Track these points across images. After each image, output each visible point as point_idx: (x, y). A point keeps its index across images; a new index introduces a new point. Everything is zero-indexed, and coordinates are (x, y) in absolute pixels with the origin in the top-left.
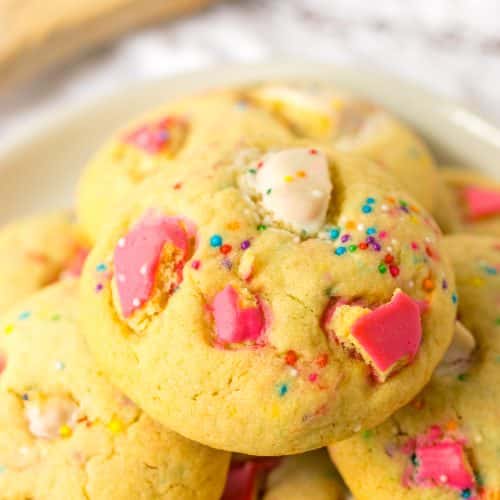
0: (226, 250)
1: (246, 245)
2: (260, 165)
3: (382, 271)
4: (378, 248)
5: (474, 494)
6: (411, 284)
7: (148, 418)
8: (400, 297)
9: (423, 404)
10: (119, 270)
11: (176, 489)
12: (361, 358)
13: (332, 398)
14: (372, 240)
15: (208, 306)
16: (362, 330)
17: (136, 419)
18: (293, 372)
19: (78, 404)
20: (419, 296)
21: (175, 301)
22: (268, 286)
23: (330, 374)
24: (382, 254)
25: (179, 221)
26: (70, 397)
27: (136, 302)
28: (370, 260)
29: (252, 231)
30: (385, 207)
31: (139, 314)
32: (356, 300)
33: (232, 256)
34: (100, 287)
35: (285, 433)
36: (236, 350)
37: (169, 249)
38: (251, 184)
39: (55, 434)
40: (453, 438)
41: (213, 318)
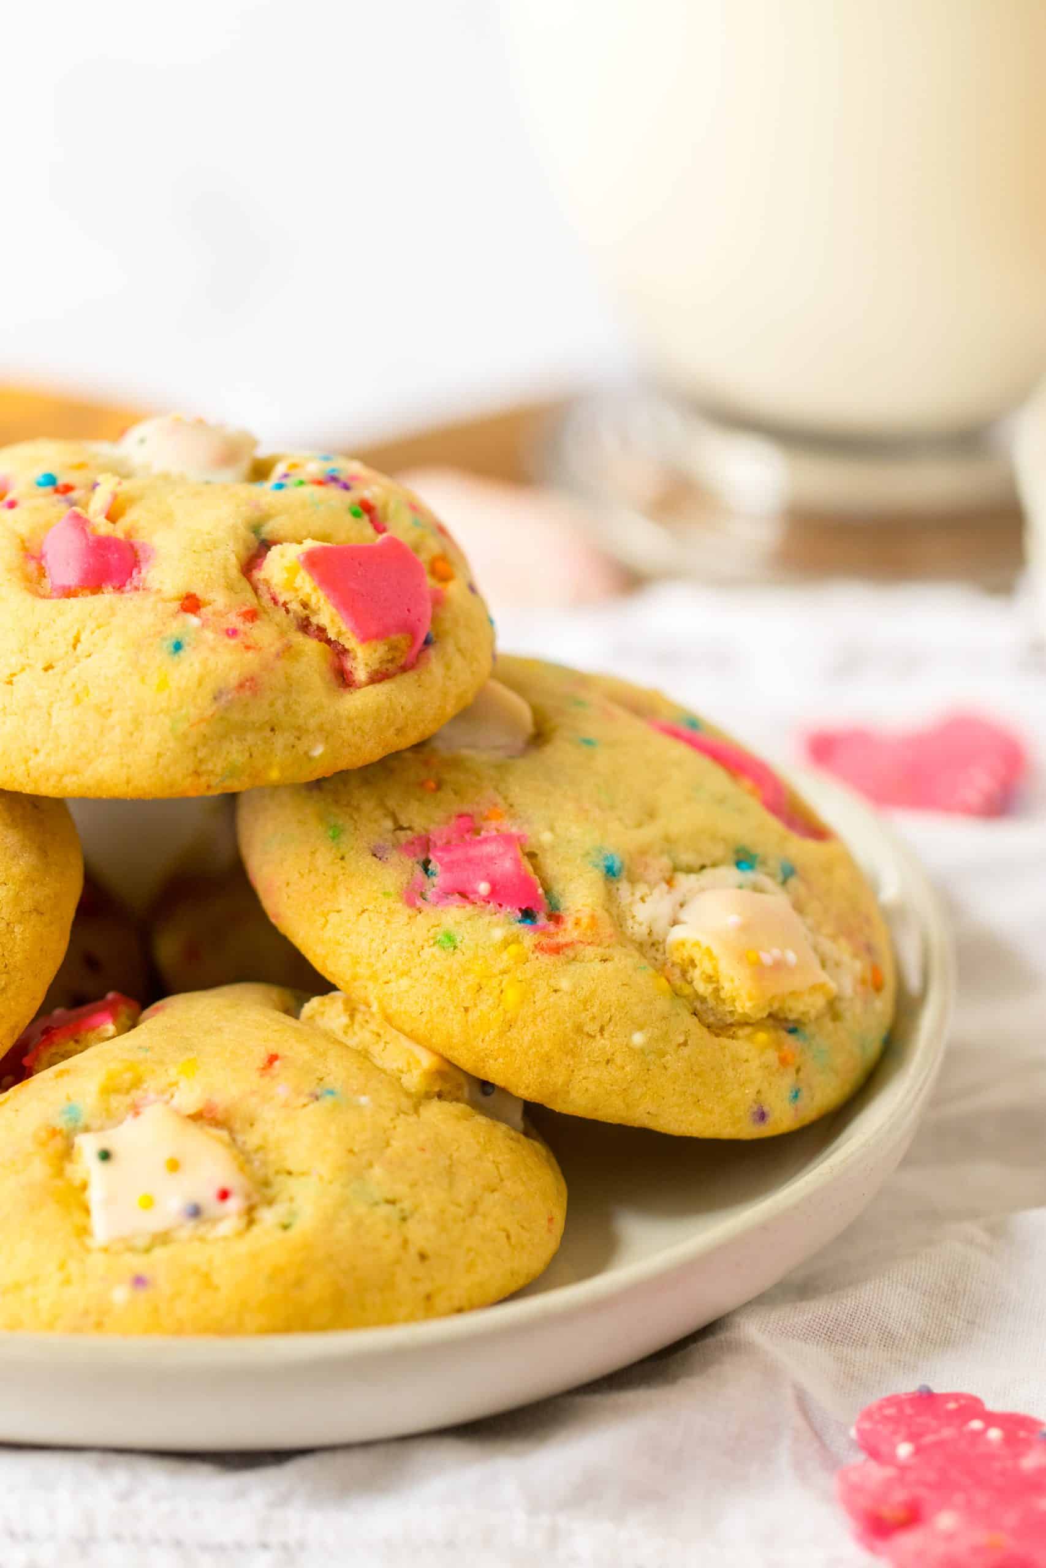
0: (65, 489)
3: (354, 517)
4: (346, 488)
5: (542, 920)
8: (390, 539)
12: (321, 630)
14: (336, 480)
15: (31, 555)
16: (320, 562)
18: (194, 623)
22: (143, 523)
23: (263, 636)
28: (332, 498)
33: (76, 495)
36: (85, 598)
40: (497, 831)
41: (42, 568)
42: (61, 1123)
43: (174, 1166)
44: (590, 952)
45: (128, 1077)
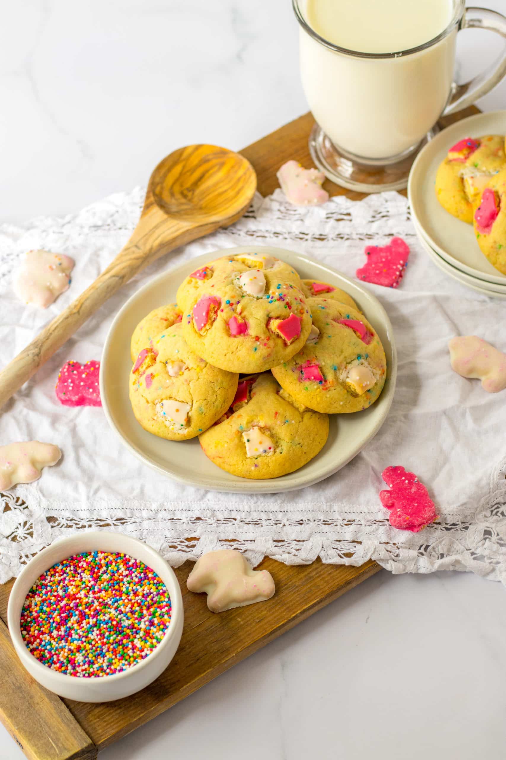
0: (232, 305)
1: (238, 302)
2: (241, 276)
3: (286, 308)
4: (284, 300)
5: (323, 382)
6: (296, 312)
7: (210, 365)
8: (292, 315)
9: (303, 353)
10: (195, 316)
11: (221, 389)
12: (281, 337)
13: (272, 351)
14: (281, 298)
15: (227, 324)
16: (280, 327)
17: (205, 366)
18: (258, 343)
19: (185, 364)
20: (299, 316)
21: (216, 323)
22: (247, 315)
23: (271, 343)
24: (285, 302)
25: (214, 297)
26: (182, 361)
27: (202, 325)
28: (282, 304)
29: (240, 298)
30: (285, 287)
31: (204, 329)
32: (277, 318)
33: (234, 306)
34: (189, 322)
35: (257, 364)
36: (238, 337)
37: (212, 306)
38: (238, 283)
39: (177, 375)
40: (314, 364)
41: (229, 328)
42: (240, 430)
43: (261, 443)
44: (332, 388)
45: (251, 420)
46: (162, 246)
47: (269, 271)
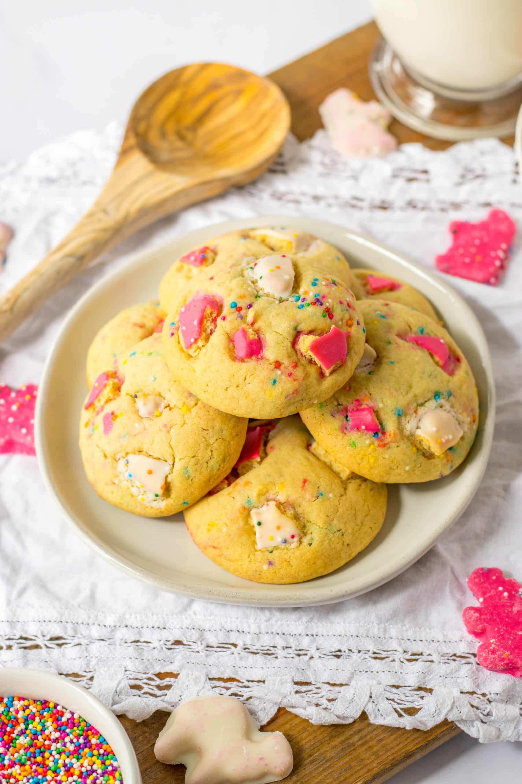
0: (239, 309)
1: (250, 306)
2: (256, 264)
3: (324, 316)
4: (321, 304)
5: (380, 434)
6: (340, 323)
7: (203, 403)
8: (334, 328)
9: (350, 388)
10: (183, 324)
11: (219, 440)
12: (315, 364)
13: (300, 385)
14: (318, 300)
15: (231, 340)
16: (315, 348)
17: (196, 404)
18: (279, 372)
19: (164, 399)
20: (344, 329)
21: (213, 338)
22: (263, 327)
23: (299, 373)
24: (324, 307)
25: (213, 296)
26: (160, 395)
27: (192, 340)
28: (318, 310)
29: (253, 299)
30: (324, 283)
31: (194, 347)
32: (311, 332)
33: (243, 312)
34: (173, 334)
35: (276, 406)
36: (247, 362)
37: (208, 311)
38: (251, 274)
39: (152, 416)
40: (367, 405)
41: (234, 347)
42: (246, 505)
43: (279, 528)
44: (394, 445)
45: (265, 490)
46: (143, 211)
47: (302, 257)
